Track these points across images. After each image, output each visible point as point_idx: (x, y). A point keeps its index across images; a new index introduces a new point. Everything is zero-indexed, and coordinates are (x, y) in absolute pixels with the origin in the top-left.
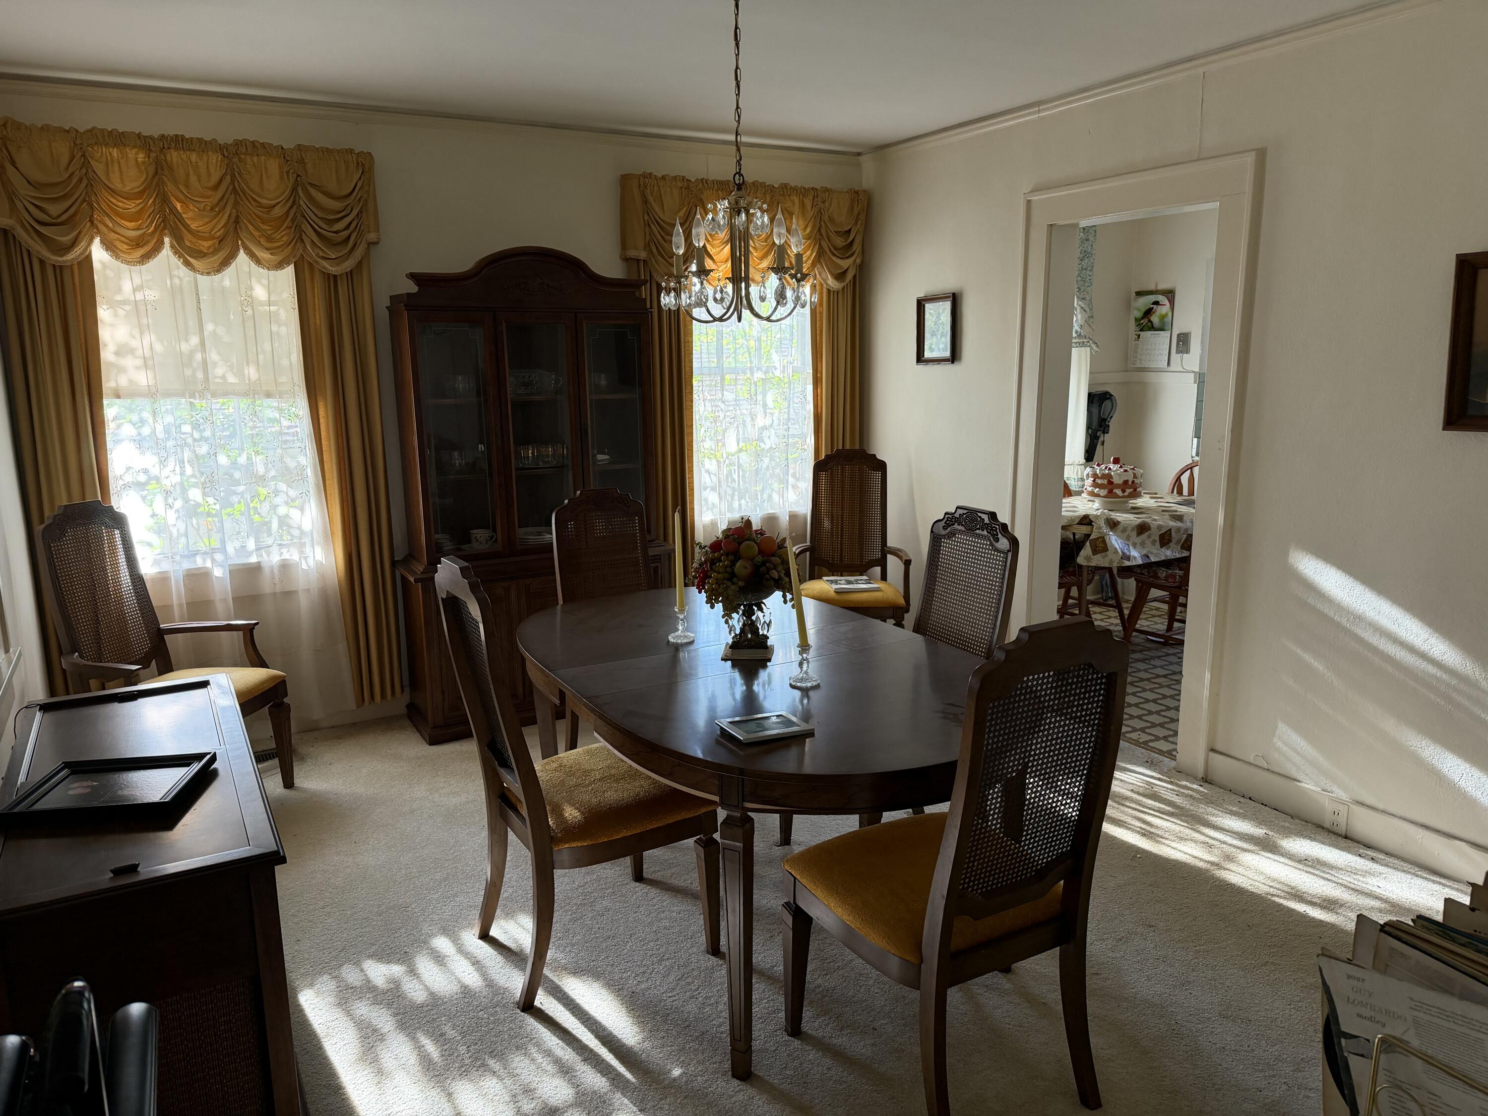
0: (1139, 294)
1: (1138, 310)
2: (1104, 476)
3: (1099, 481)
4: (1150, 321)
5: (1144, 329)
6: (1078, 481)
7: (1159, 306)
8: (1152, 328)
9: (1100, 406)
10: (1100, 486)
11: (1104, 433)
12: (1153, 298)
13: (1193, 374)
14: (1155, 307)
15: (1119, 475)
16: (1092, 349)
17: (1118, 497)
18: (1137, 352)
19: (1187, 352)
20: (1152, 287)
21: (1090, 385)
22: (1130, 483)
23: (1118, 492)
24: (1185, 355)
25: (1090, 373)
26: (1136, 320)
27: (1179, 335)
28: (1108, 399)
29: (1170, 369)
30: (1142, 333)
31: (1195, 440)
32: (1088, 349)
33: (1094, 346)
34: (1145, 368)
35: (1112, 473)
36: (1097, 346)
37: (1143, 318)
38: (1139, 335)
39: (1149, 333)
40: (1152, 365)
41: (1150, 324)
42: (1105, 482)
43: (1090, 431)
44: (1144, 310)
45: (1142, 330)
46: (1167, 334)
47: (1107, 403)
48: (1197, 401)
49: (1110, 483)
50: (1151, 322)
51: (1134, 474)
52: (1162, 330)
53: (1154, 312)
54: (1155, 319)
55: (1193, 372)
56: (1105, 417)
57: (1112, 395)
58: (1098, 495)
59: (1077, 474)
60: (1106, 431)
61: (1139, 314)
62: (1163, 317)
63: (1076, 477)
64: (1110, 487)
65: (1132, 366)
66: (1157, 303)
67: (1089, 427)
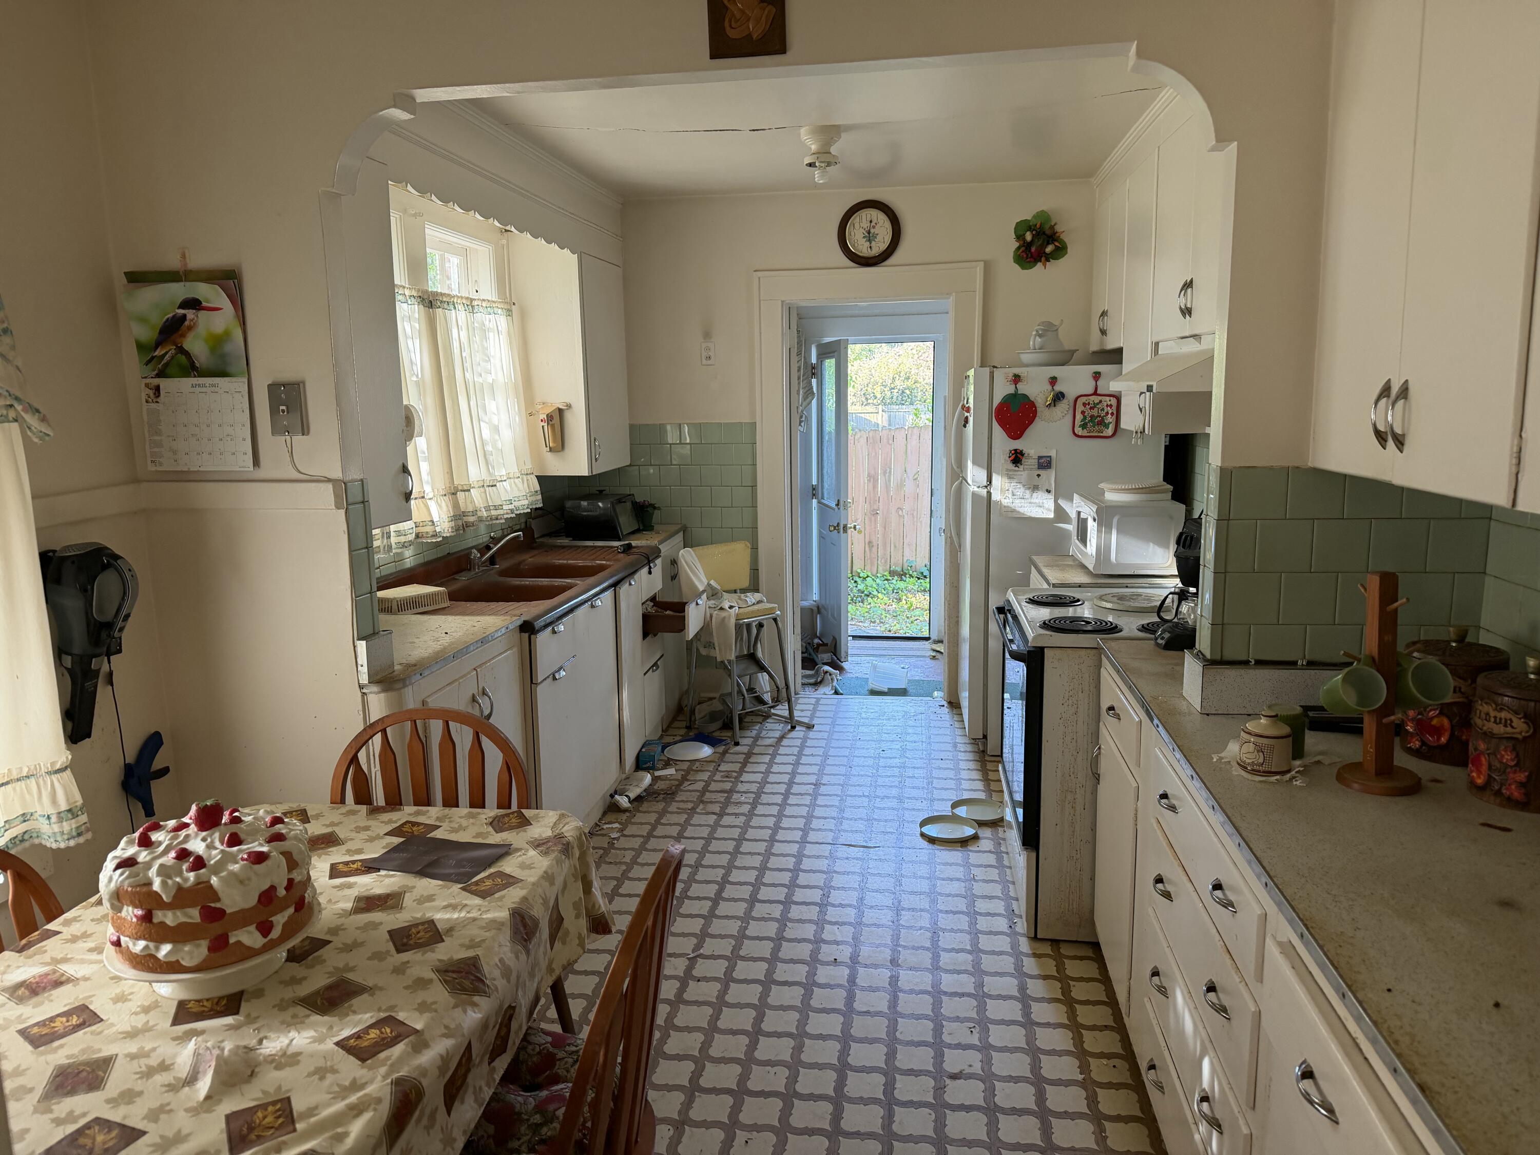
0: (137, 278)
1: (142, 320)
2: (182, 897)
3: (169, 918)
4: (181, 350)
5: (169, 371)
6: (60, 819)
7: (202, 314)
8: (191, 369)
9: (86, 591)
10: (177, 935)
11: (109, 655)
12: (179, 291)
13: (330, 486)
14: (190, 314)
15: (240, 880)
16: (25, 428)
17: (252, 953)
18: (158, 433)
19: (305, 430)
20: (172, 262)
21: (41, 532)
22: (282, 892)
23: (249, 937)
24: (298, 439)
25: (33, 498)
26: (141, 347)
27: (273, 388)
28: (105, 567)
29: (261, 473)
30: (164, 383)
31: (362, 645)
32: (15, 426)
33: (31, 419)
34: (189, 472)
35: (214, 880)
36: (43, 419)
37: (158, 344)
38: (157, 389)
39: (186, 383)
40: (208, 465)
41: (183, 359)
42: (194, 915)
43: (68, 661)
44: (158, 320)
45: (161, 374)
46: (240, 384)
47: (106, 582)
48: (351, 551)
49: (213, 914)
50: (187, 354)
51: (287, 855)
52: (223, 374)
53: (190, 328)
54: (196, 345)
55: (329, 480)
56: (109, 616)
57: (117, 557)
58: (171, 967)
59: (54, 801)
60: (113, 649)
61: (147, 334)
62: (218, 342)
63: (51, 811)
64: (216, 928)
65: (151, 468)
66: (194, 304)
67: (60, 649)
